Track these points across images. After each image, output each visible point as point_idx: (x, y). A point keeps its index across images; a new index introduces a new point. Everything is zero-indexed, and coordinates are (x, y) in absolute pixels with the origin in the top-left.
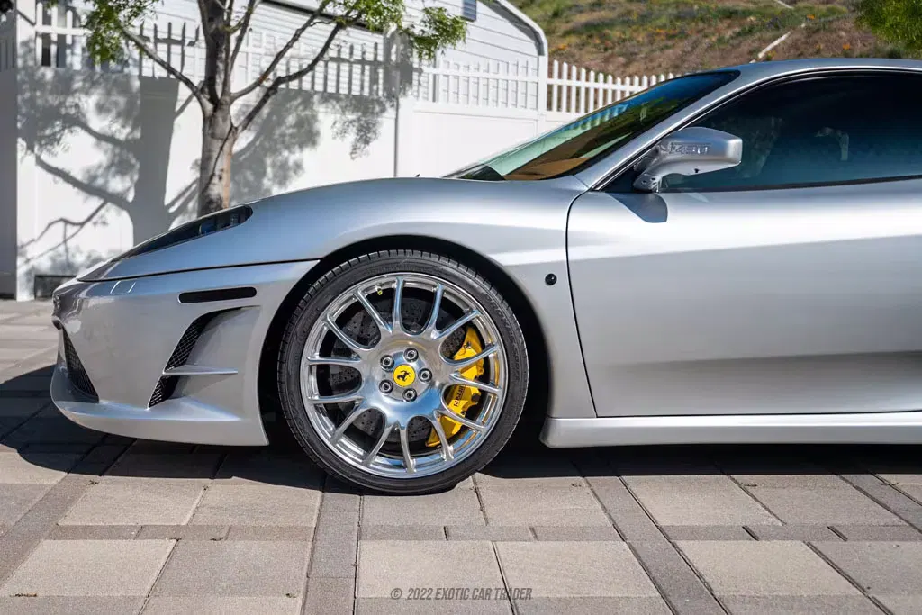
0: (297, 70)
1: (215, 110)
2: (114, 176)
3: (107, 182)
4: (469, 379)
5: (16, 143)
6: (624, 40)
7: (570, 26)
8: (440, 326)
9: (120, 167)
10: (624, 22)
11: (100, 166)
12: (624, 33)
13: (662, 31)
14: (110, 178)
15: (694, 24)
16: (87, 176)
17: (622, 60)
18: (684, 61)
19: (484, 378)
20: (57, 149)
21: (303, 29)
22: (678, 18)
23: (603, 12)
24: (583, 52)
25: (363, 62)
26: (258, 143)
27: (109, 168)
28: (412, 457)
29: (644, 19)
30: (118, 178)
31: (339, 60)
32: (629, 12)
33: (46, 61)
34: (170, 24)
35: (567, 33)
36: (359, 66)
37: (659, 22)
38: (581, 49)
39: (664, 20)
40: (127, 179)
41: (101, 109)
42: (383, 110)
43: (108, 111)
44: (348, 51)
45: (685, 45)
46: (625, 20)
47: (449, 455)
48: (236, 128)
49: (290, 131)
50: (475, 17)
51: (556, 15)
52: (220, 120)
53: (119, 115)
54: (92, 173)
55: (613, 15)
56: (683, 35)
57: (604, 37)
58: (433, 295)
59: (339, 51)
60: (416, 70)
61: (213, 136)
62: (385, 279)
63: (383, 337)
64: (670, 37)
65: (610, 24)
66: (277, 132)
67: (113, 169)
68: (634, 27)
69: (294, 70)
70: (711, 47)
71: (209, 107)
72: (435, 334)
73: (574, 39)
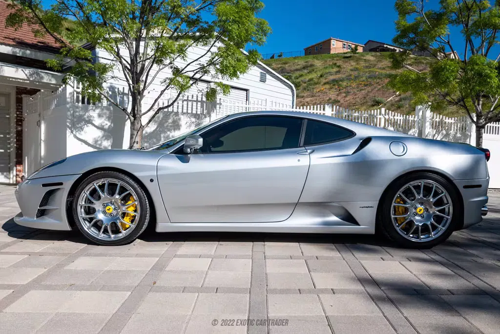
0: (167, 105)
1: (134, 120)
2: (104, 140)
3: (102, 143)
4: (131, 211)
5: (67, 130)
6: (347, 87)
7: (326, 80)
8: (120, 194)
9: (106, 137)
10: (347, 79)
11: (99, 137)
12: (347, 84)
13: (363, 83)
14: (103, 142)
15: (375, 80)
16: (94, 140)
17: (344, 95)
18: (368, 95)
19: (135, 211)
20: (82, 133)
21: (165, 90)
22: (370, 77)
23: (340, 75)
24: (331, 91)
25: (197, 101)
26: (158, 129)
27: (103, 137)
28: (113, 234)
29: (356, 77)
30: (106, 141)
31: (187, 100)
32: (351, 75)
33: (78, 101)
34: (124, 88)
35: (325, 84)
36: (196, 103)
37: (362, 79)
38: (330, 90)
39: (364, 78)
40: (109, 141)
41: (100, 116)
42: (206, 117)
43: (103, 117)
44: (191, 97)
45: (369, 89)
46: (349, 78)
47: (123, 234)
48: (143, 126)
49: (170, 125)
50: (266, 80)
51: (321, 76)
52: (136, 123)
53: (107, 118)
54: (96, 139)
55: (344, 76)
56: (370, 85)
57: (339, 86)
58: (117, 185)
59: (188, 97)
60: (218, 104)
61: (134, 129)
62: (102, 180)
63: (102, 198)
64: (366, 85)
65: (342, 80)
66: (165, 125)
67: (104, 138)
68: (352, 81)
69: (166, 105)
70: (379, 90)
71: (132, 118)
72: (117, 197)
73: (327, 86)
